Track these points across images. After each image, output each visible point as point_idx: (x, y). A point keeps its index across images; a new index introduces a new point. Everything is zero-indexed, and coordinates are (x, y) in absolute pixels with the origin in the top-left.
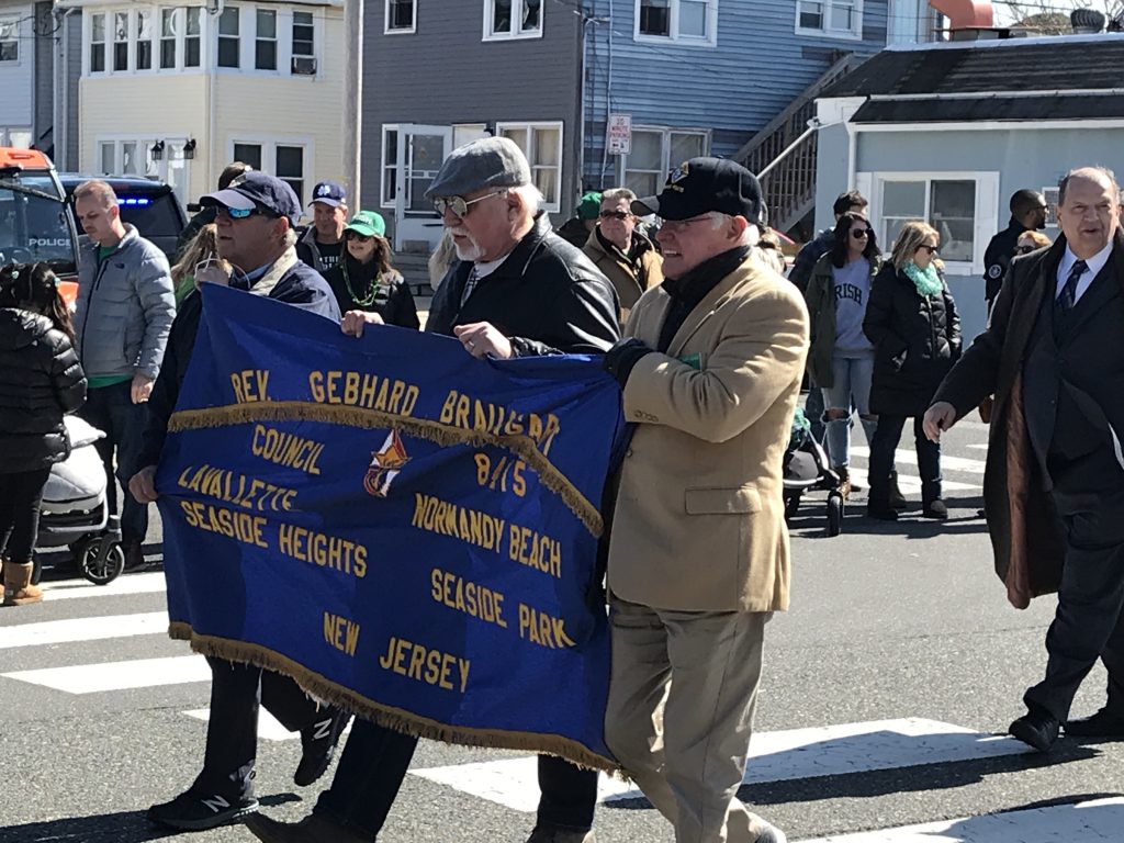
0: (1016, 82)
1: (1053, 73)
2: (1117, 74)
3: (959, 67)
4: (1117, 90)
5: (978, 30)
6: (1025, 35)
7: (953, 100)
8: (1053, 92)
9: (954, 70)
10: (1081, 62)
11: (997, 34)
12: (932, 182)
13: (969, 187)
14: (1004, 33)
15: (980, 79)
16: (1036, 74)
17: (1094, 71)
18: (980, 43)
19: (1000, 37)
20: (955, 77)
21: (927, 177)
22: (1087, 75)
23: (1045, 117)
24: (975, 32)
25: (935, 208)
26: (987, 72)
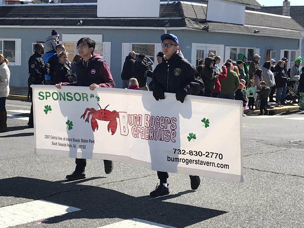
0: (25, 15)
1: (34, 13)
2: (51, 14)
3: (10, 11)
4: (50, 18)
5: (15, 1)
6: (28, 4)
7: (9, 20)
8: (35, 18)
9: (9, 12)
10: (41, 11)
11: (20, 3)
12: (4, 41)
13: (14, 42)
14: (22, 3)
15: (16, 15)
16: (30, 13)
17: (45, 13)
18: (16, 5)
19: (21, 4)
20: (9, 13)
21: (3, 40)
22: (43, 14)
23: (32, 25)
24: (14, 2)
25: (5, 48)
26: (18, 13)
